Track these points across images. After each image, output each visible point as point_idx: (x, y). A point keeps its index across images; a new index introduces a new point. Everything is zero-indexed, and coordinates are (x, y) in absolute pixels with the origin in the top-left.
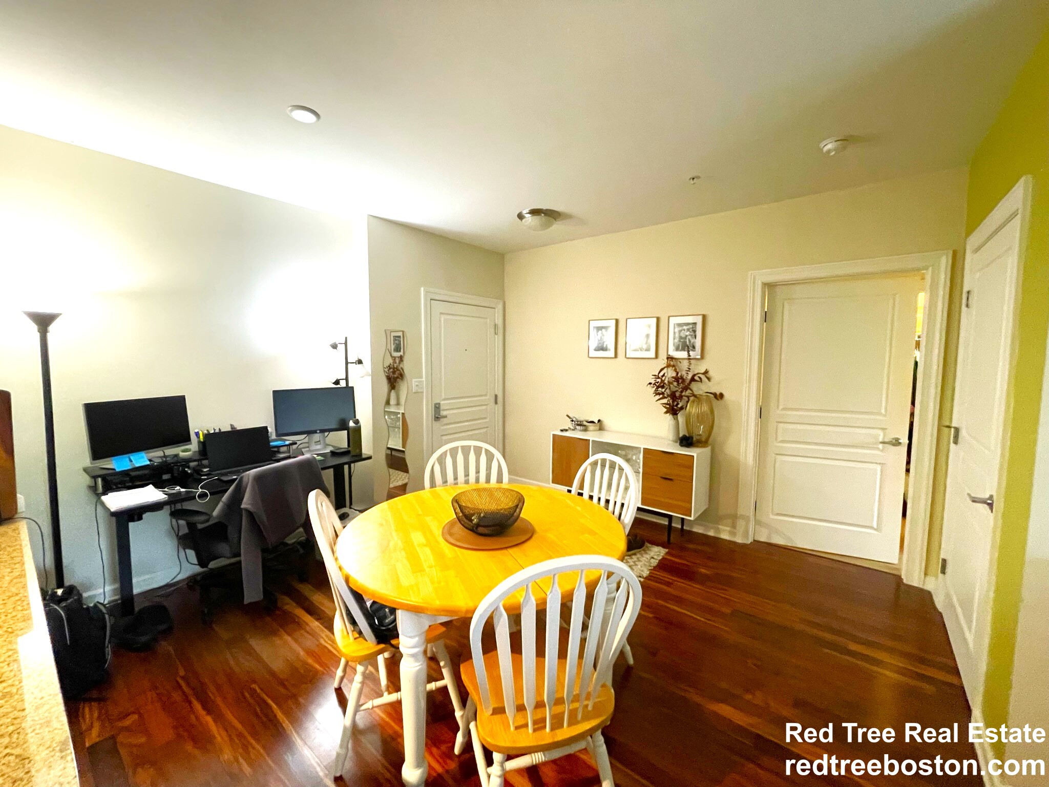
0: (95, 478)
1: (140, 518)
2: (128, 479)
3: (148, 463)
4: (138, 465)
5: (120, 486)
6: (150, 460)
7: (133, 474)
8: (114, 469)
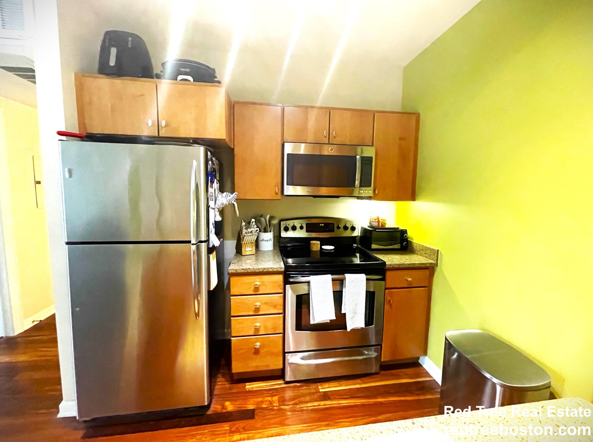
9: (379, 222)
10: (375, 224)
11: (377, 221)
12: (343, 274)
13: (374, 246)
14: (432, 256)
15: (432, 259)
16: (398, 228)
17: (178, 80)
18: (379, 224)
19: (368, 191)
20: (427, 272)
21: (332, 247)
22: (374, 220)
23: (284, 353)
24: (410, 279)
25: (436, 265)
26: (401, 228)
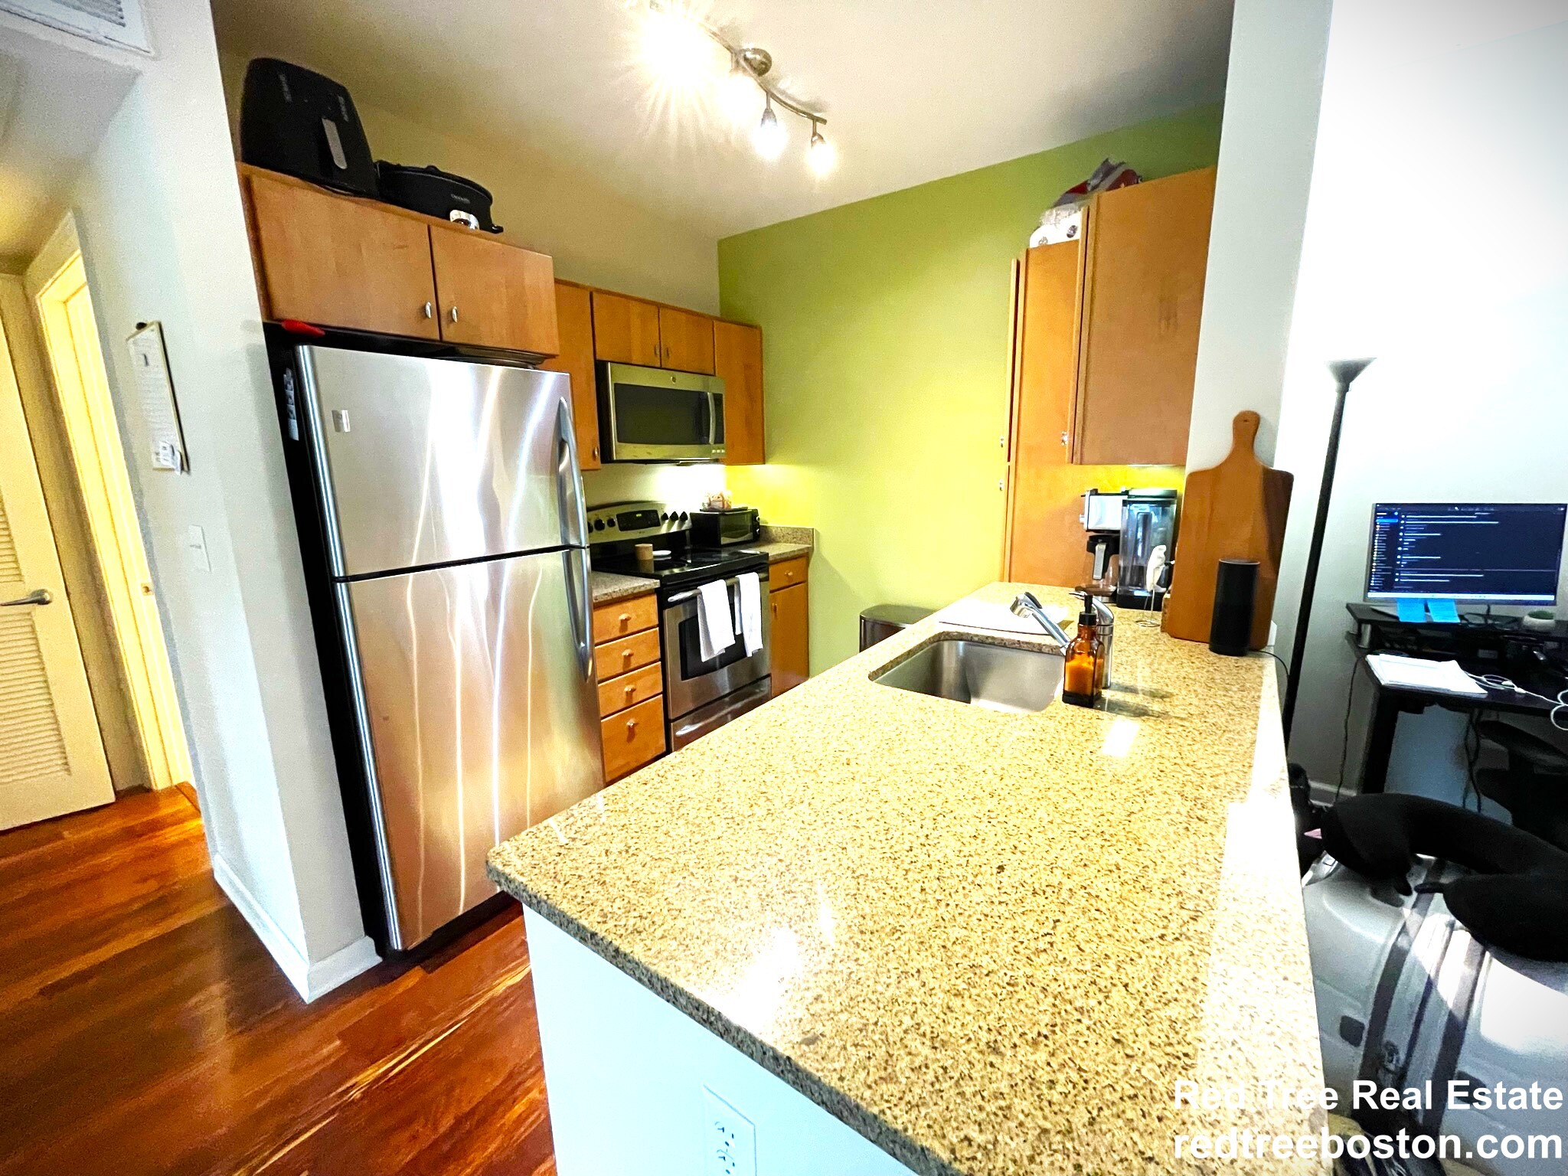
0: (1360, 622)
1: (1419, 711)
2: (1412, 638)
3: (1458, 620)
4: (1437, 619)
5: (1397, 646)
6: (1461, 617)
7: (1423, 632)
8: (1396, 618)
9: (723, 501)
10: (718, 505)
11: (721, 499)
12: (734, 576)
13: (724, 541)
14: (805, 539)
15: (806, 543)
16: (746, 509)
17: (452, 220)
18: (723, 504)
19: (718, 451)
20: (802, 561)
21: (668, 552)
22: (716, 499)
23: (667, 722)
24: (790, 574)
25: (813, 548)
26: (751, 508)
